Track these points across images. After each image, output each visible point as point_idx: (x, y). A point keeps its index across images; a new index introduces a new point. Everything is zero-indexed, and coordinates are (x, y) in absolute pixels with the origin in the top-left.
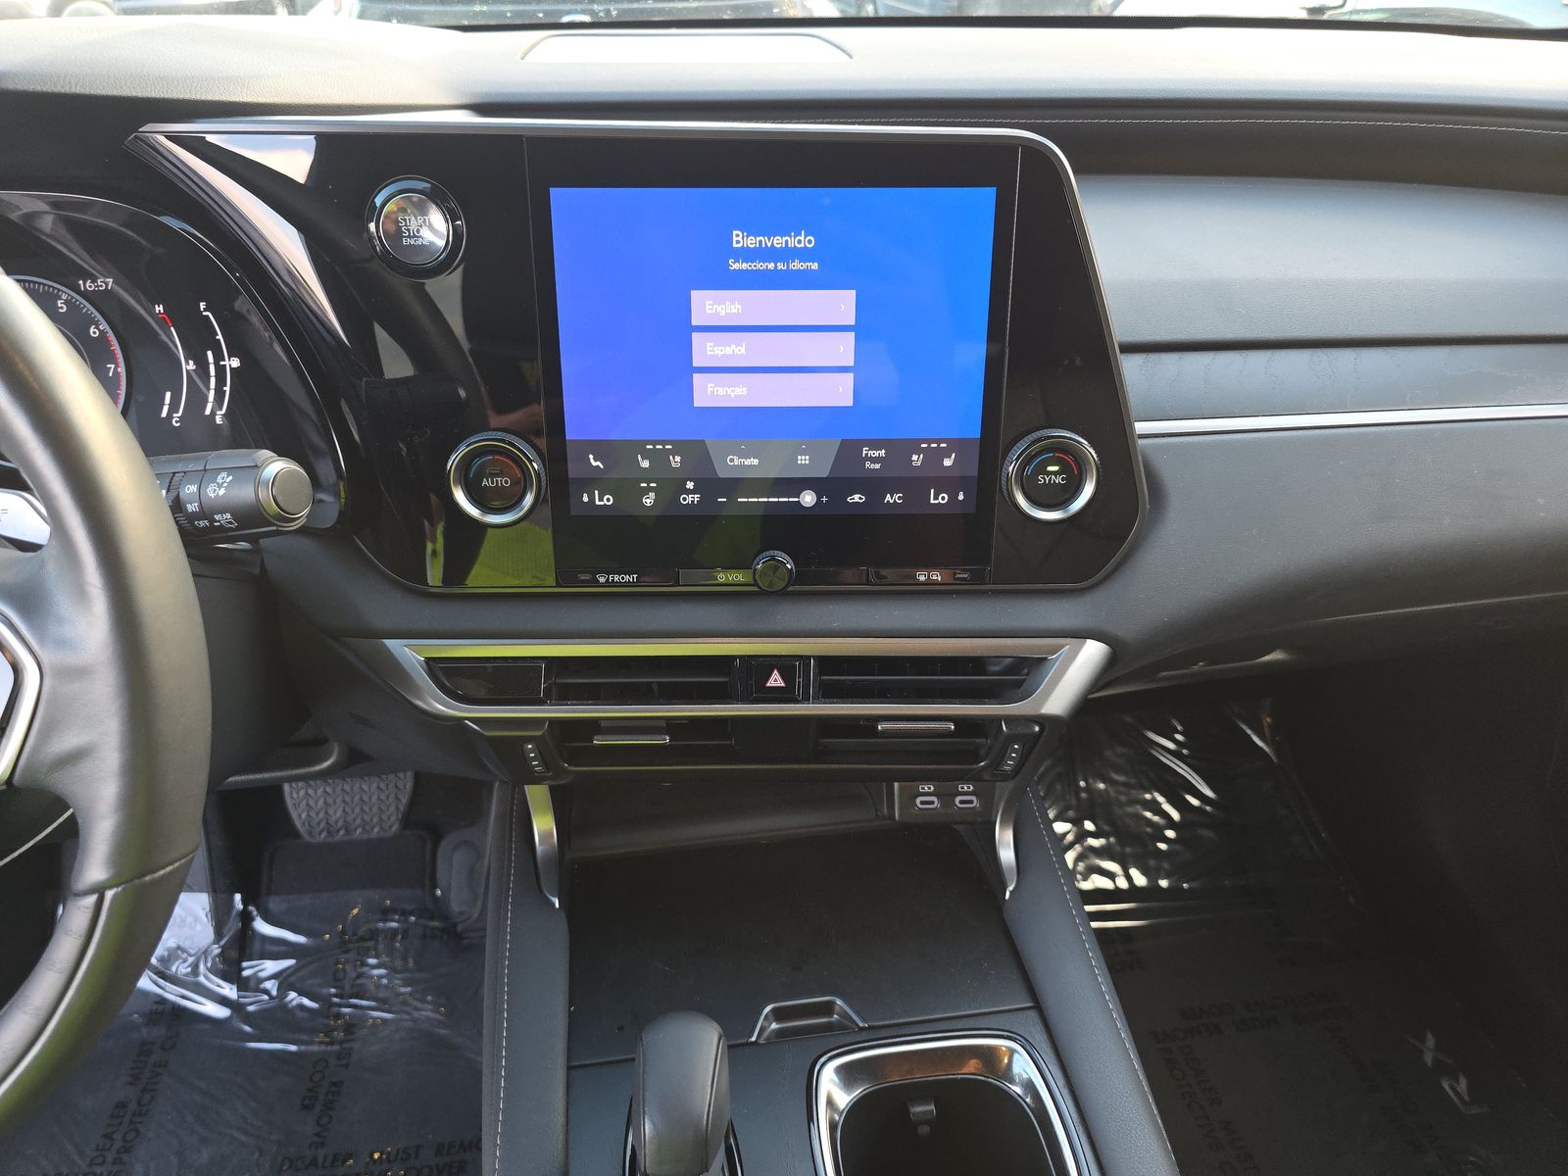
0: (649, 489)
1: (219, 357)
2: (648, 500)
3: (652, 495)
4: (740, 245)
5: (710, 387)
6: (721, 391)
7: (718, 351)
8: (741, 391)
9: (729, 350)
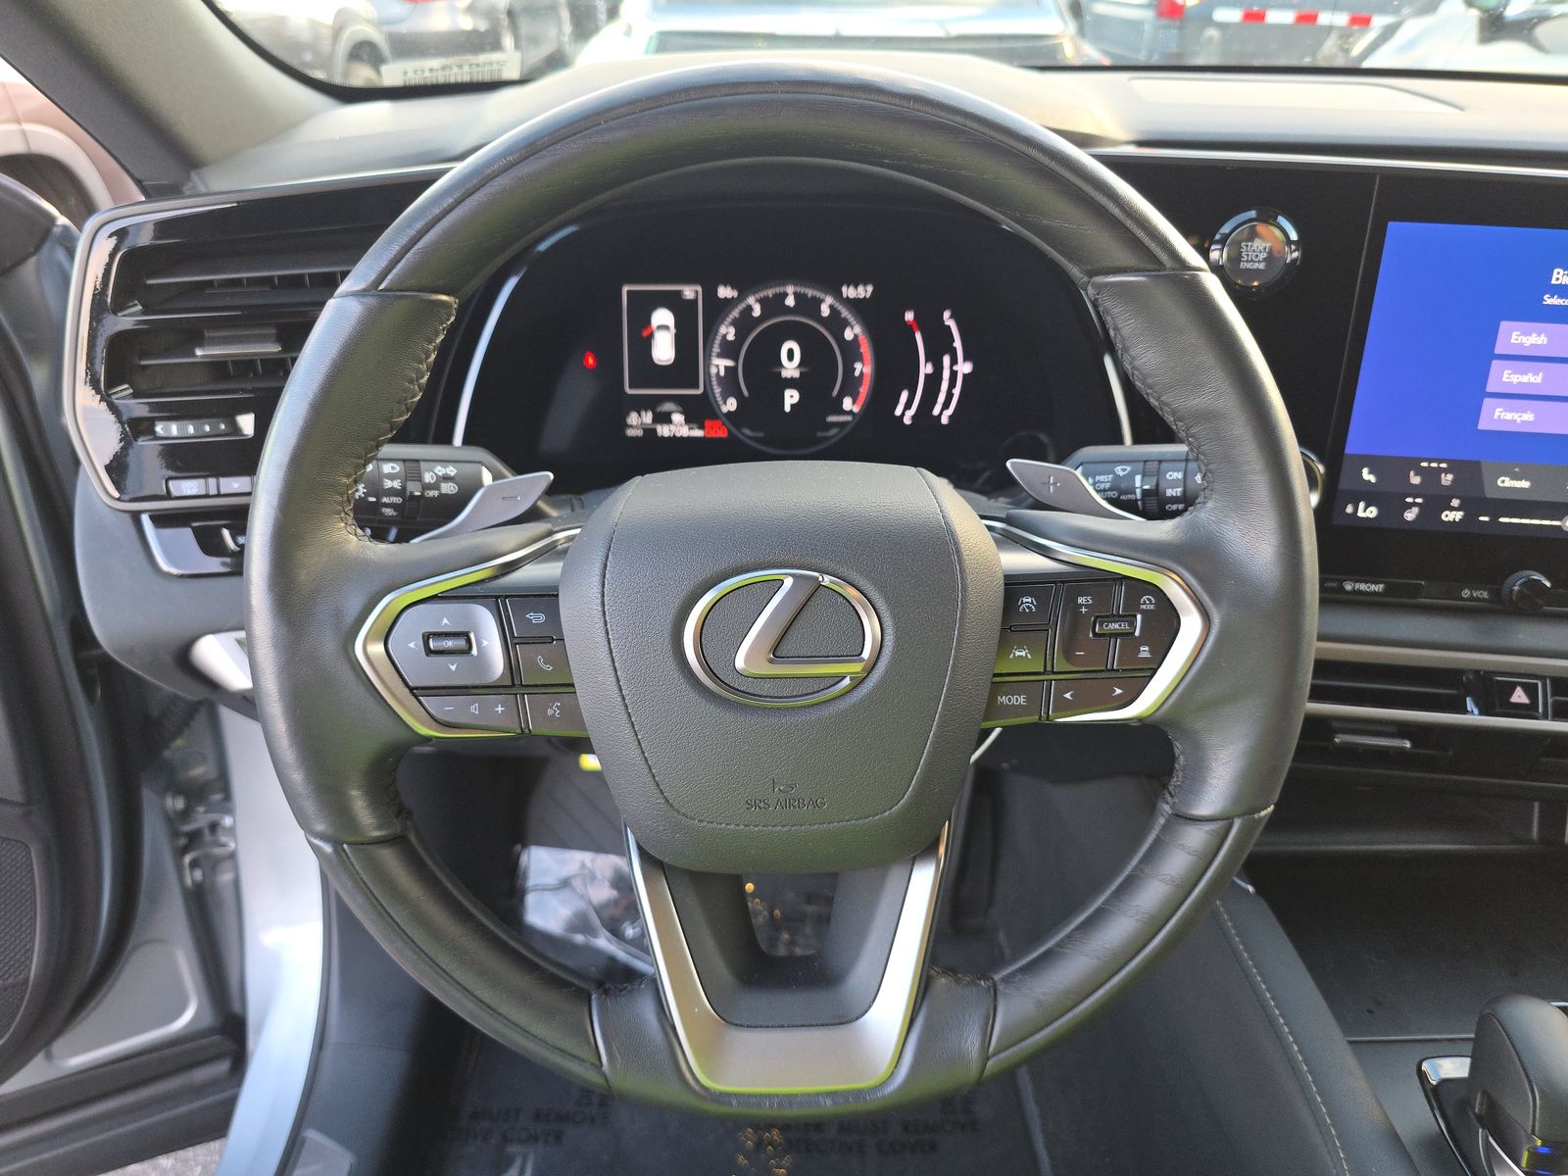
0: (1415, 504)
1: (954, 361)
2: (1410, 515)
3: (1415, 510)
4: (1558, 282)
5: (1498, 412)
6: (1509, 416)
7: (1515, 379)
8: (1528, 417)
9: (1525, 379)
